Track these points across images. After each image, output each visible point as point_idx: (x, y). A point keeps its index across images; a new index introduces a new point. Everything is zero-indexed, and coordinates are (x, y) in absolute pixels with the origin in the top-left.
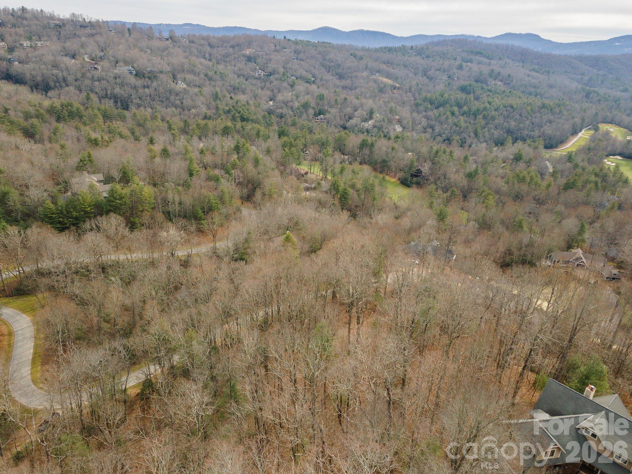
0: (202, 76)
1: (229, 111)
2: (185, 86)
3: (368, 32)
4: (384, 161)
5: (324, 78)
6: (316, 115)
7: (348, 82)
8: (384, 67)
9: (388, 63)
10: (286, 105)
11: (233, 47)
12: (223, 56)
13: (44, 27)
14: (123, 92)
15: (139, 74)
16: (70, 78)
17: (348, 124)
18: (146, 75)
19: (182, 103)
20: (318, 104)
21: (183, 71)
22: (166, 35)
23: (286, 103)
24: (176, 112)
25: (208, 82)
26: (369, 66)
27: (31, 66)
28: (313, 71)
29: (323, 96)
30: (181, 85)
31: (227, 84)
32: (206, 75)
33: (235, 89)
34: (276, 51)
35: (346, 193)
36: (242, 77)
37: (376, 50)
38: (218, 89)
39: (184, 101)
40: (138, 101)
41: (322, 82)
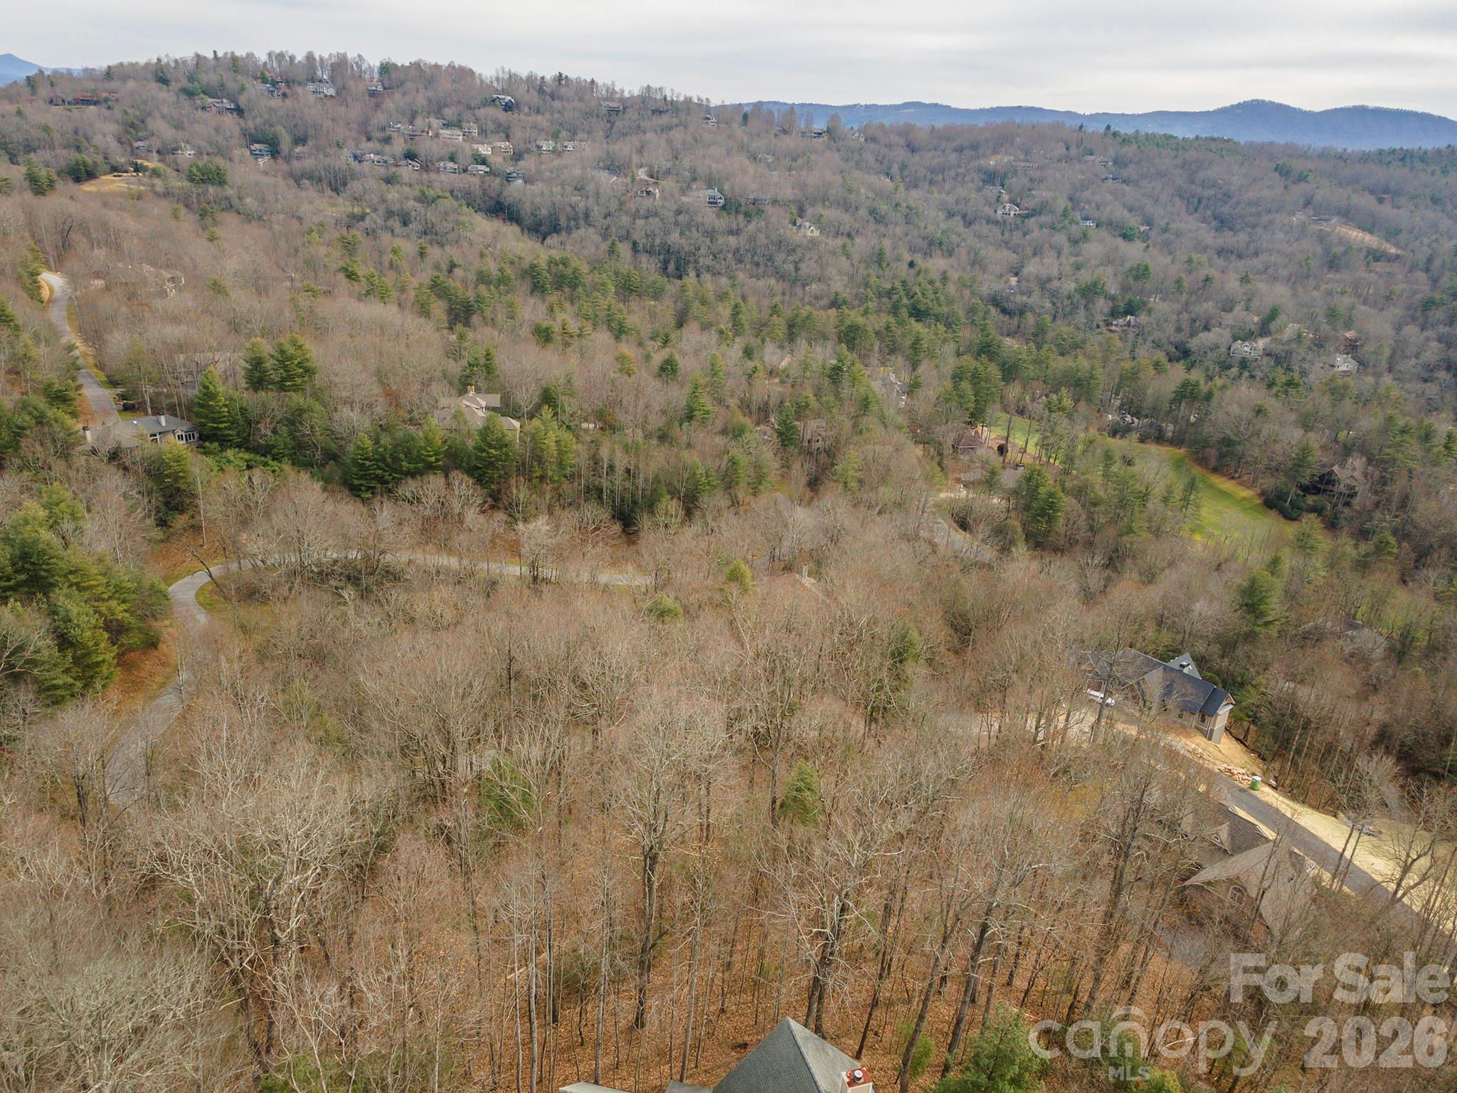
0: (863, 212)
1: (889, 293)
2: (817, 233)
3: (1379, 113)
4: (1227, 442)
5: (1174, 226)
6: (1114, 313)
7: (1239, 239)
8: (1367, 202)
9: (1382, 193)
10: (1042, 289)
11: (960, 150)
12: (932, 171)
13: (588, 114)
14: (683, 241)
15: (729, 207)
16: (597, 212)
17: (1193, 344)
18: (743, 209)
19: (797, 269)
20: (1125, 288)
21: (824, 200)
22: (820, 125)
23: (1043, 283)
24: (776, 288)
25: (872, 226)
26: (1318, 198)
27: (538, 187)
28: (1149, 208)
29: (1146, 269)
30: (812, 232)
31: (916, 232)
32: (872, 212)
33: (933, 245)
34: (1068, 159)
35: (1052, 506)
36: (958, 218)
37: (1365, 158)
38: (887, 243)
39: (802, 265)
40: (708, 261)
41: (1166, 236)
